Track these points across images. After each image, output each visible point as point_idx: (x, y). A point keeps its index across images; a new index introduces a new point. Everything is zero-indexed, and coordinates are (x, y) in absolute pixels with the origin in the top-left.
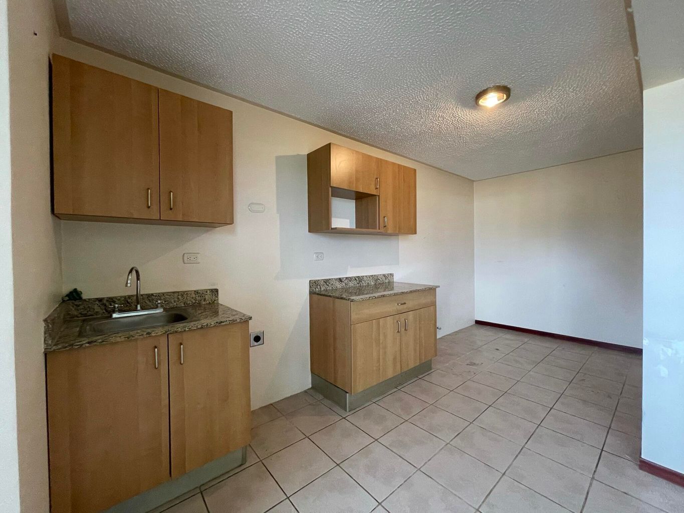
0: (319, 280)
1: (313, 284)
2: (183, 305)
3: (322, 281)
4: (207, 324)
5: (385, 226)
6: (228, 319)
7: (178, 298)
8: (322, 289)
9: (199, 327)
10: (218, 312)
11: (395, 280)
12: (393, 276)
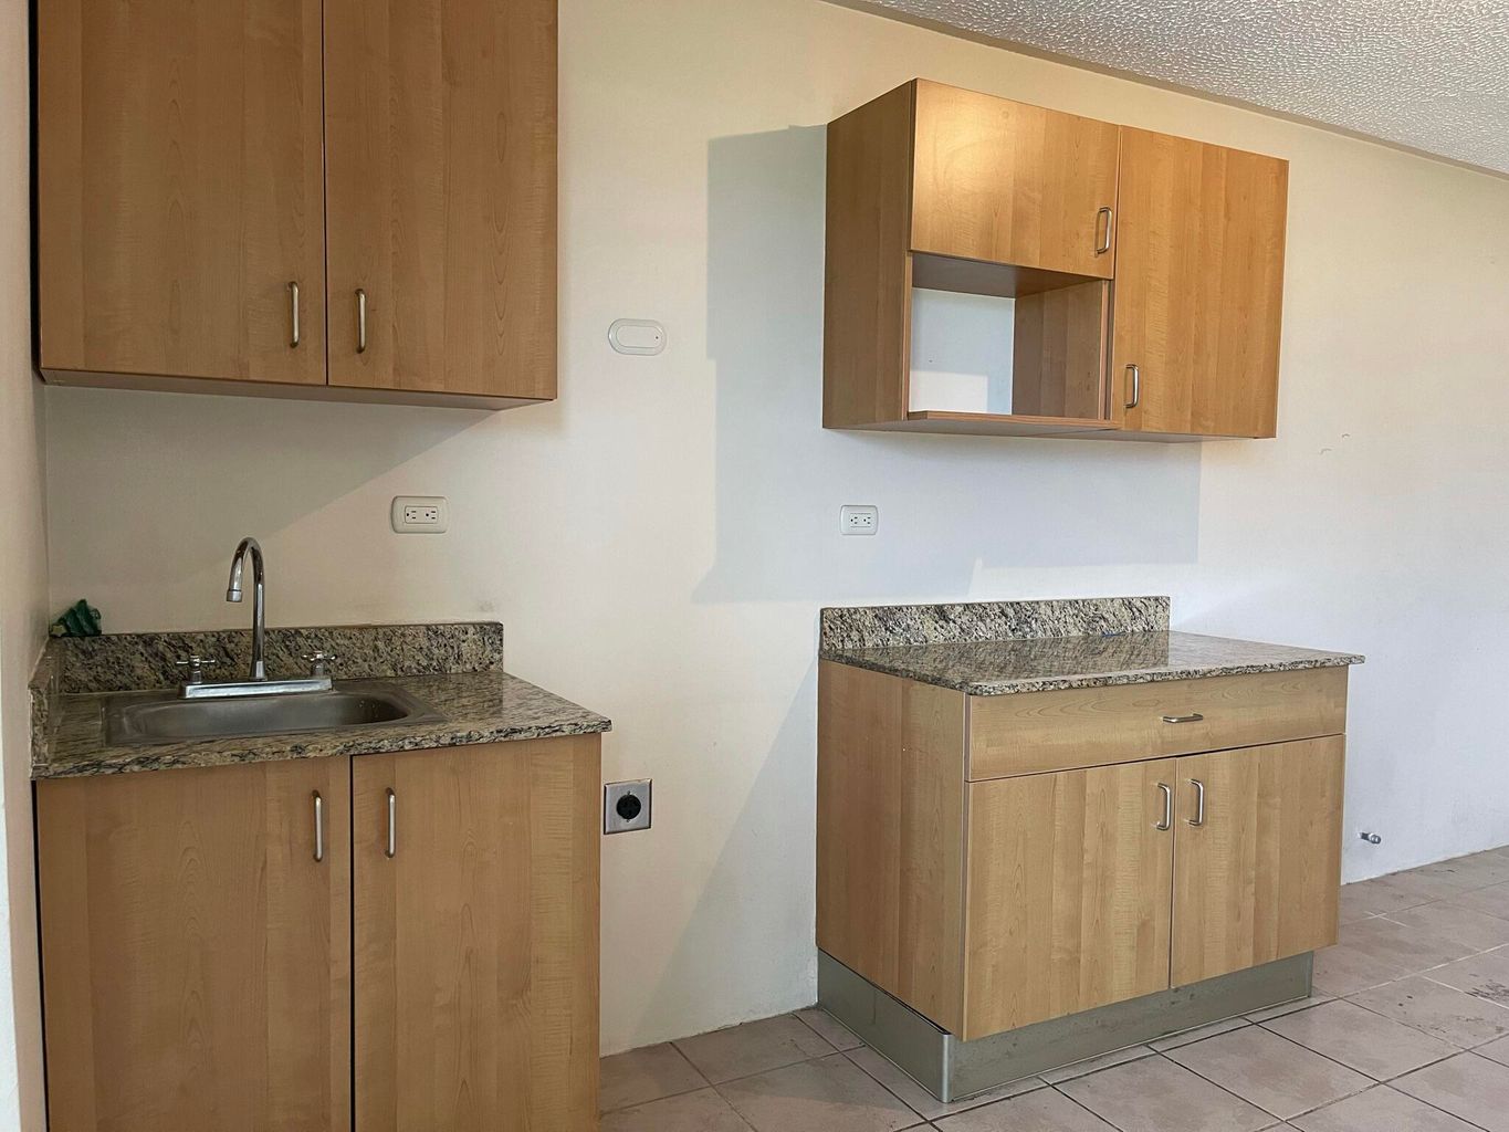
0: (856, 610)
1: (835, 623)
2: (390, 673)
3: (870, 614)
4: (469, 736)
5: (1132, 406)
6: (533, 724)
7: (376, 649)
8: (869, 644)
9: (446, 740)
10: (501, 701)
11: (1173, 625)
12: (1166, 607)
